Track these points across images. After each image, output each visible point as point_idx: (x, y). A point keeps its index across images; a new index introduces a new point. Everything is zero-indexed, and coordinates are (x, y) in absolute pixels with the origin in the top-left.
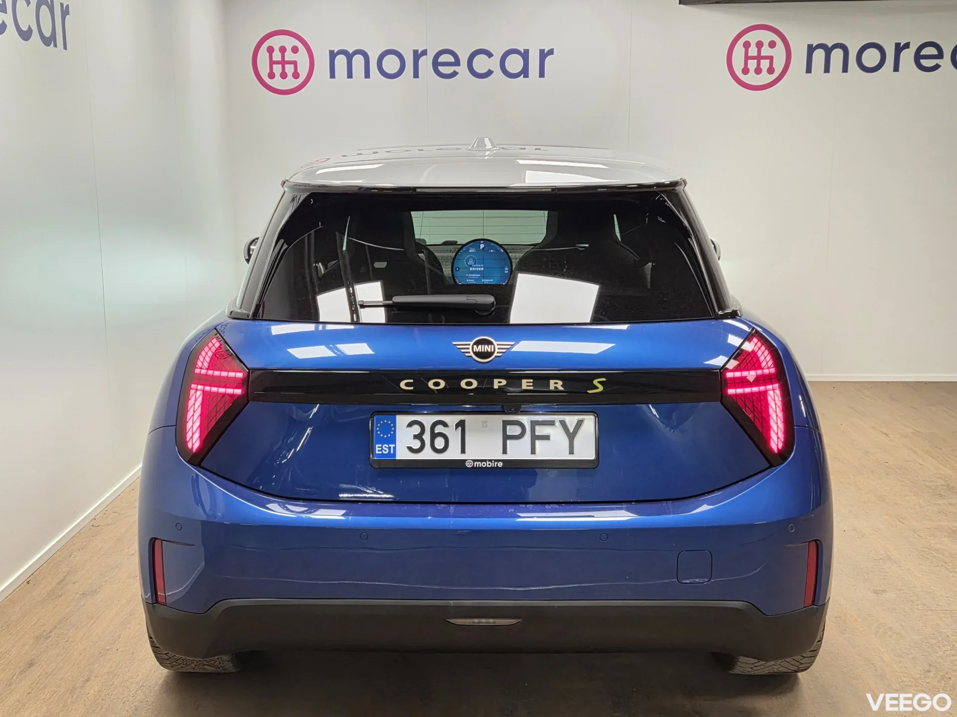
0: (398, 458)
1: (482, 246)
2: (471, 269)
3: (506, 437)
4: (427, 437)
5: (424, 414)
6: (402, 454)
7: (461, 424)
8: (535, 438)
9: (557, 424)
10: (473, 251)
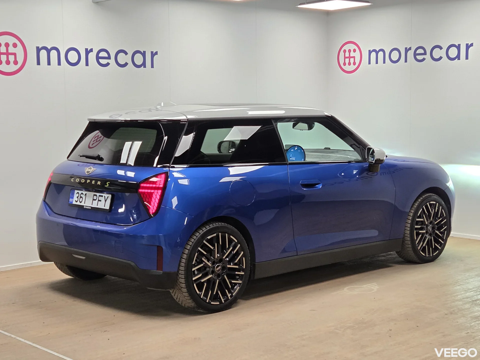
0: (73, 203)
1: (296, 148)
2: (290, 159)
3: (94, 200)
4: (79, 197)
5: (83, 191)
6: (74, 203)
7: (86, 194)
8: (99, 200)
9: (104, 196)
10: (293, 151)
